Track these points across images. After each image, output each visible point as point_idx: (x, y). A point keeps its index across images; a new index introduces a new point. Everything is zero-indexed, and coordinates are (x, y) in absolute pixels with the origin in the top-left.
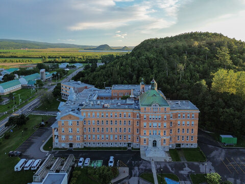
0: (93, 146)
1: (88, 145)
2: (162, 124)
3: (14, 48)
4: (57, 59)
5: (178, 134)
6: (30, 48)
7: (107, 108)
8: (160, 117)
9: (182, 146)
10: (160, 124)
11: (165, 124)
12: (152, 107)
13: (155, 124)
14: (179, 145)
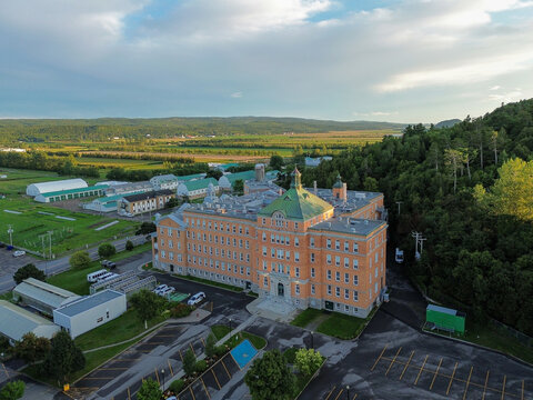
0: (199, 275)
1: (193, 274)
2: (292, 253)
3: (273, 133)
4: (318, 150)
5: (328, 281)
6: (297, 132)
7: (218, 214)
8: (287, 239)
9: (336, 309)
10: (288, 254)
11: (297, 256)
12: (275, 217)
13: (280, 253)
14: (330, 305)
